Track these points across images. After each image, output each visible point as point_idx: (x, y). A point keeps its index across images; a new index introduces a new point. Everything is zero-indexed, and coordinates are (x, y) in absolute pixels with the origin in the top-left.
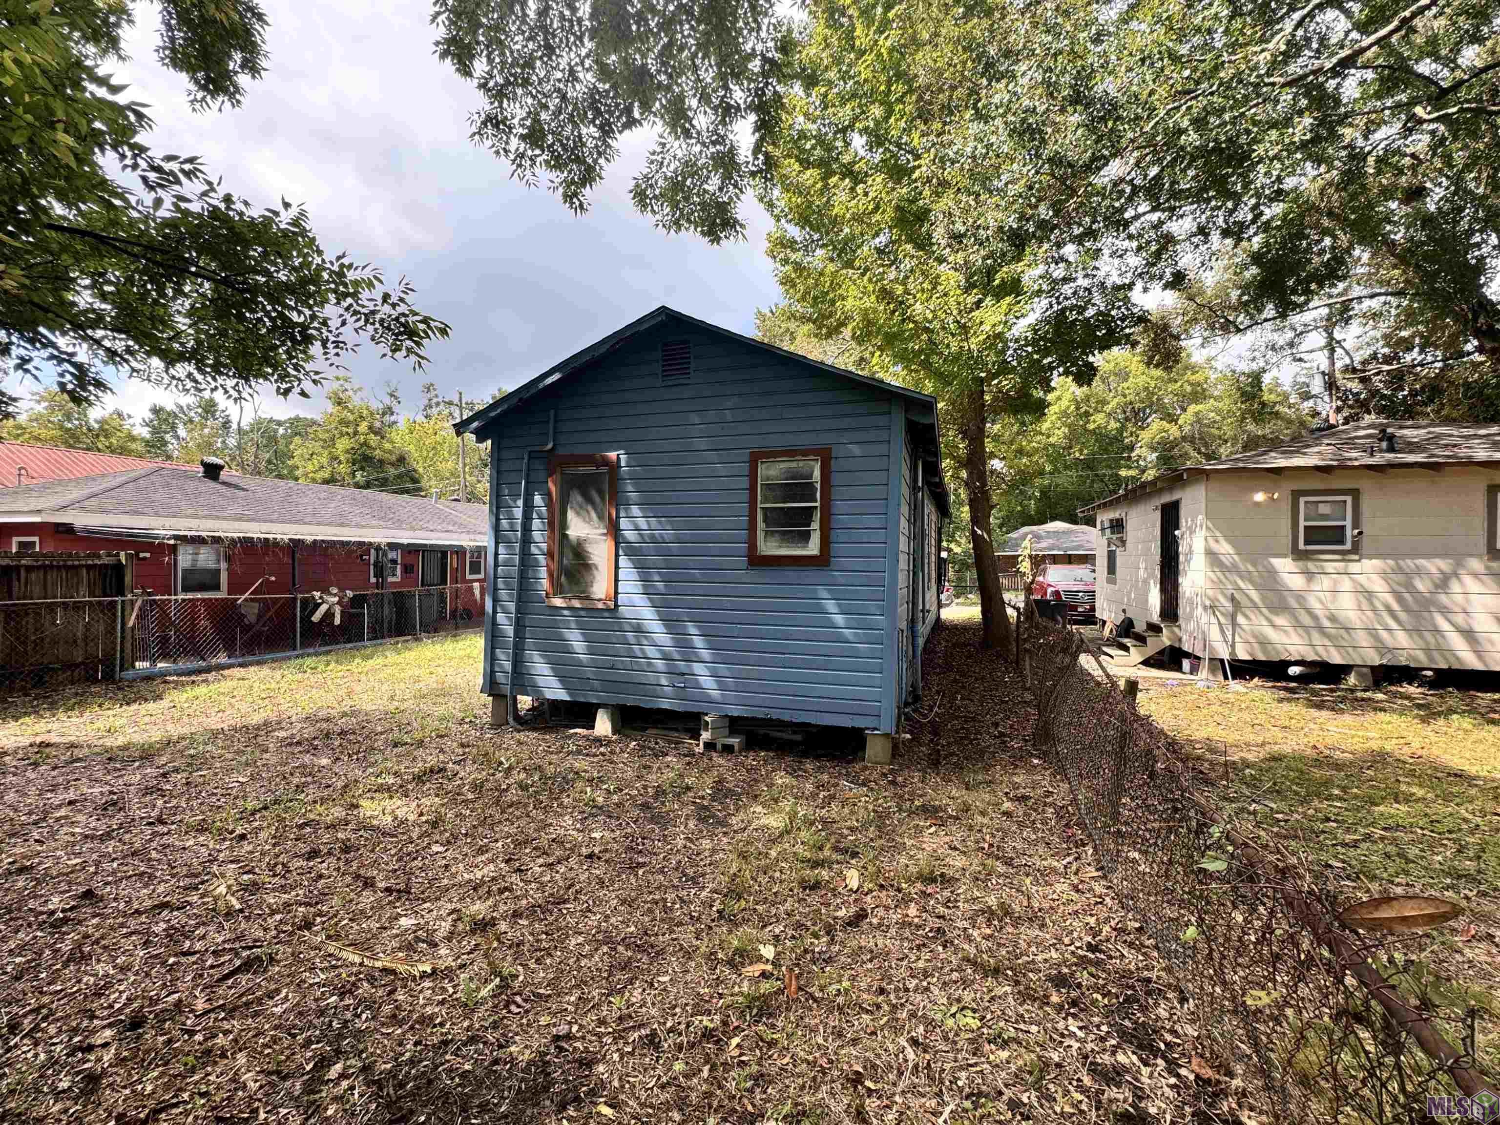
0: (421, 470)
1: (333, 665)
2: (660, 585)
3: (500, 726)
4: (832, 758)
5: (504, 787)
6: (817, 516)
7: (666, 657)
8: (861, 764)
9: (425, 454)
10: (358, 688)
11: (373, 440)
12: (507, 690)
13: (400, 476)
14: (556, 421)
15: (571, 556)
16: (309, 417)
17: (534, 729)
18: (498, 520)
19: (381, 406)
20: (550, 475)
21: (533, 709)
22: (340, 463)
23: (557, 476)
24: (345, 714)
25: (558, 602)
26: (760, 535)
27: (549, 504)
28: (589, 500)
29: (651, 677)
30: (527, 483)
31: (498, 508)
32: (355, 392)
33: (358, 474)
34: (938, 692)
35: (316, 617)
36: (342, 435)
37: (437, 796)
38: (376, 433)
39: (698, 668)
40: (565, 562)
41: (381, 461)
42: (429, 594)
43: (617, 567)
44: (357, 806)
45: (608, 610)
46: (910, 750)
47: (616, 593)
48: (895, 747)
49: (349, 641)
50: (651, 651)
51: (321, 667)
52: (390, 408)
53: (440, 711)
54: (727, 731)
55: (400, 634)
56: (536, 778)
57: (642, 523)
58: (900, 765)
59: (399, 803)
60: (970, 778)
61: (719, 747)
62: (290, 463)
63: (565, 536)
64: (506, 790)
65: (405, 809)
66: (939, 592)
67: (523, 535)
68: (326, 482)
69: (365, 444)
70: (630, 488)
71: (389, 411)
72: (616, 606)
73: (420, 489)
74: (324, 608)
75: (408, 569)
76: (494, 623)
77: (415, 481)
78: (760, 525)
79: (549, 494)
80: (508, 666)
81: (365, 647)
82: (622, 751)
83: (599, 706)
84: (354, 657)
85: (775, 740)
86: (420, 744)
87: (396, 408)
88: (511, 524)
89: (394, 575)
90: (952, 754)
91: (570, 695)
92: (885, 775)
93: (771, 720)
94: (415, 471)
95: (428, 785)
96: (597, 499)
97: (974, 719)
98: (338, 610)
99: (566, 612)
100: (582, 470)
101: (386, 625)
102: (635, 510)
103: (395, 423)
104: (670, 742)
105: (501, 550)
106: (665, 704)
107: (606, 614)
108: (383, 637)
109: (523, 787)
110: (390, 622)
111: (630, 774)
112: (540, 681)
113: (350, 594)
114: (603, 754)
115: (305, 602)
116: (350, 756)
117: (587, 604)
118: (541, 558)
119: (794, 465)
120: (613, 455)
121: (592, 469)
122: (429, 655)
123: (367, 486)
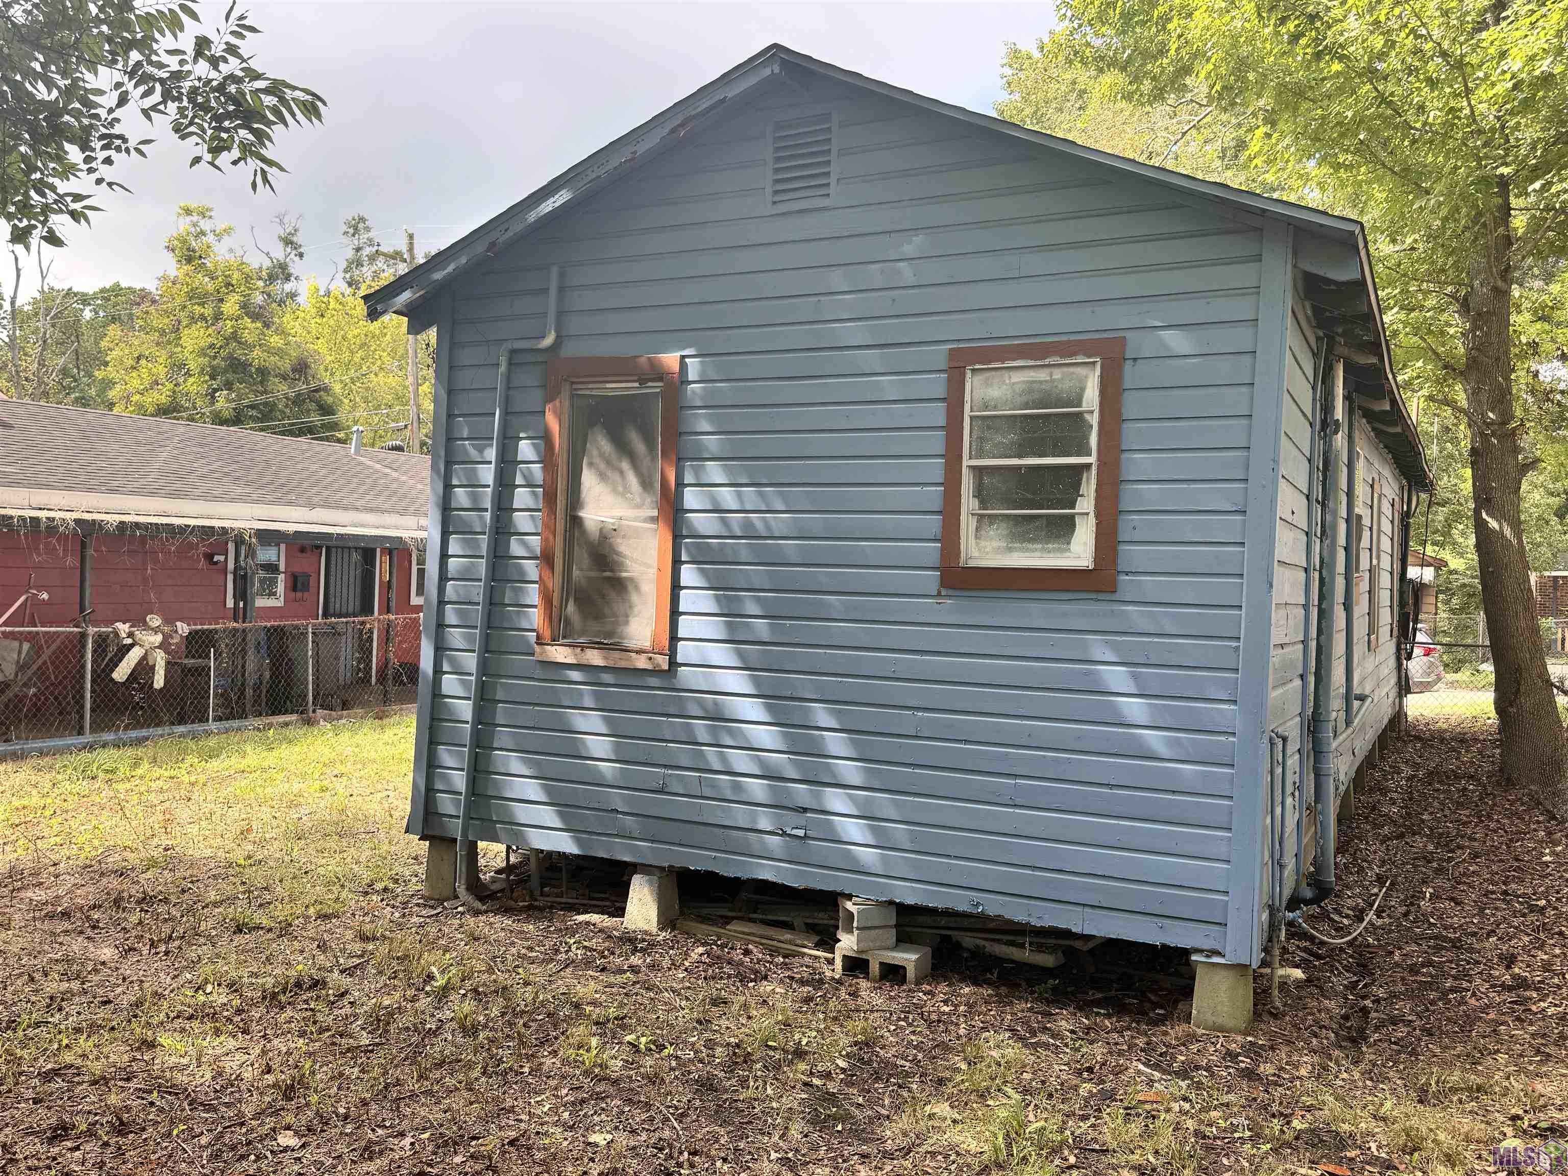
0: (337, 388)
1: (145, 766)
2: (761, 627)
3: (441, 901)
4: (1118, 1008)
5: (431, 1025)
6: (1089, 487)
7: (770, 775)
8: (1180, 1029)
9: (346, 356)
10: (183, 814)
11: (250, 329)
12: (456, 828)
13: (298, 401)
14: (561, 289)
15: (586, 561)
16: (138, 286)
17: (507, 911)
18: (448, 487)
19: (267, 263)
20: (549, 399)
21: (509, 869)
22: (188, 374)
23: (563, 401)
24: (152, 863)
25: (560, 654)
26: (967, 524)
27: (547, 458)
28: (623, 448)
29: (739, 815)
30: (506, 413)
31: (449, 464)
32: (219, 236)
33: (221, 395)
34: (1380, 880)
35: (121, 673)
36: (193, 320)
37: (302, 1034)
38: (255, 317)
39: (836, 800)
40: (576, 573)
41: (263, 372)
42: (335, 634)
43: (676, 587)
44: (151, 1045)
45: (656, 672)
46: (1299, 1004)
47: (674, 639)
48: (1261, 996)
49: (181, 720)
50: (740, 761)
51: (123, 770)
52: (283, 267)
53: (330, 866)
54: (891, 936)
55: (276, 710)
56: (495, 1012)
57: (727, 497)
58: (1272, 1036)
59: (231, 1043)
60: (1432, 1077)
61: (875, 968)
62: (99, 374)
63: (575, 522)
64: (434, 1033)
65: (240, 1057)
66: (1403, 654)
67: (496, 519)
68: (164, 411)
69: (234, 337)
70: (705, 426)
71: (281, 272)
72: (673, 664)
73: (335, 426)
74: (135, 655)
75: (297, 584)
76: (437, 694)
77: (326, 410)
78: (968, 503)
79: (546, 437)
80: (459, 780)
81: (208, 734)
82: (674, 965)
83: (632, 868)
84: (185, 751)
85: (999, 961)
86: (285, 930)
87: (296, 267)
88: (475, 497)
89: (272, 594)
90: (1394, 1021)
91: (579, 842)
92: (1232, 1056)
93: (983, 917)
94: (326, 389)
95: (289, 1012)
96: (639, 446)
97: (1456, 945)
98: (160, 660)
99: (575, 675)
100: (614, 388)
101: (249, 692)
102: (715, 472)
103: (293, 295)
104: (774, 952)
105: (454, 547)
106: (766, 872)
107: (653, 681)
108: (243, 716)
109: (469, 1029)
110: (257, 688)
111: (684, 1015)
112: (523, 813)
113: (183, 628)
114: (634, 969)
115: (102, 642)
116: (153, 944)
117: (617, 659)
118: (531, 569)
119: (1042, 375)
120: (670, 359)
121: (630, 387)
122: (327, 753)
123: (237, 420)
